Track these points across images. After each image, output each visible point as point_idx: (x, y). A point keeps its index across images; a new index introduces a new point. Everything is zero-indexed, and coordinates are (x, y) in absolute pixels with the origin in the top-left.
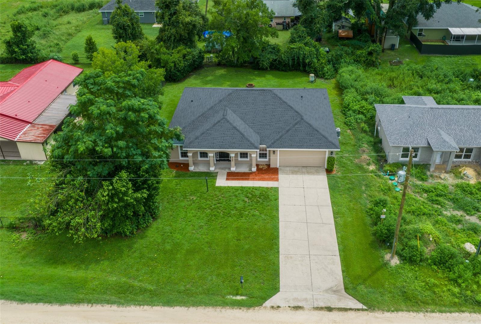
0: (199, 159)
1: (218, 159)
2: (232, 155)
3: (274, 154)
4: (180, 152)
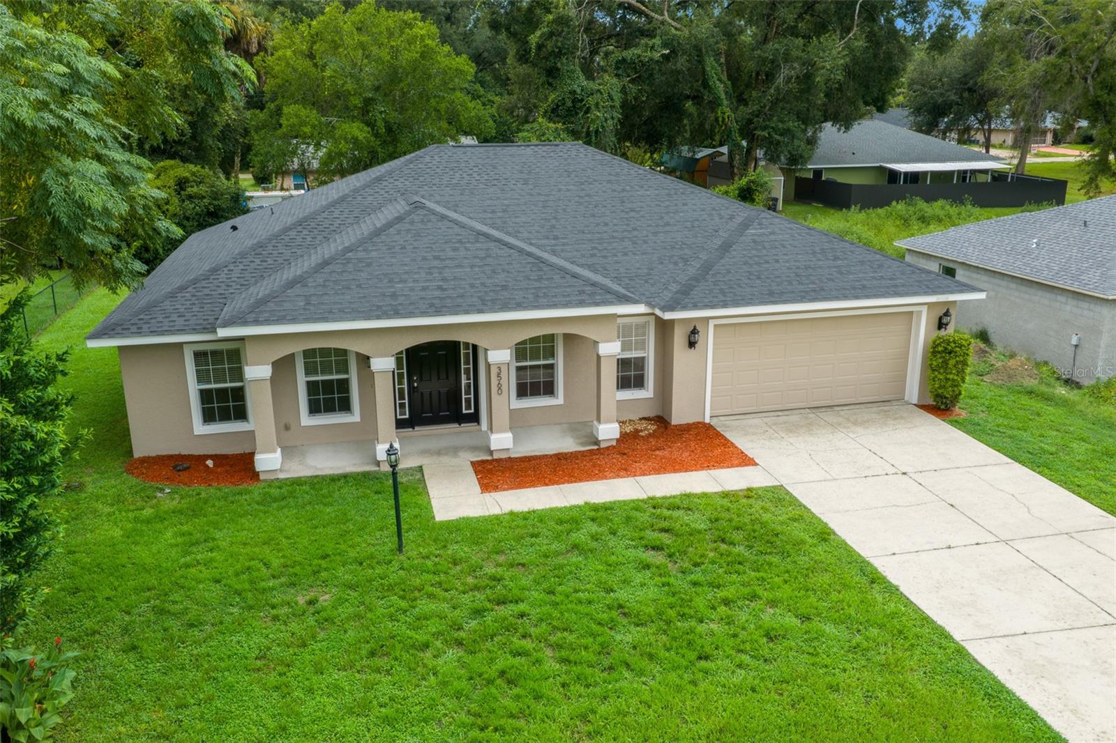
0: (306, 420)
1: (407, 416)
2: (499, 356)
3: (692, 344)
4: (193, 388)
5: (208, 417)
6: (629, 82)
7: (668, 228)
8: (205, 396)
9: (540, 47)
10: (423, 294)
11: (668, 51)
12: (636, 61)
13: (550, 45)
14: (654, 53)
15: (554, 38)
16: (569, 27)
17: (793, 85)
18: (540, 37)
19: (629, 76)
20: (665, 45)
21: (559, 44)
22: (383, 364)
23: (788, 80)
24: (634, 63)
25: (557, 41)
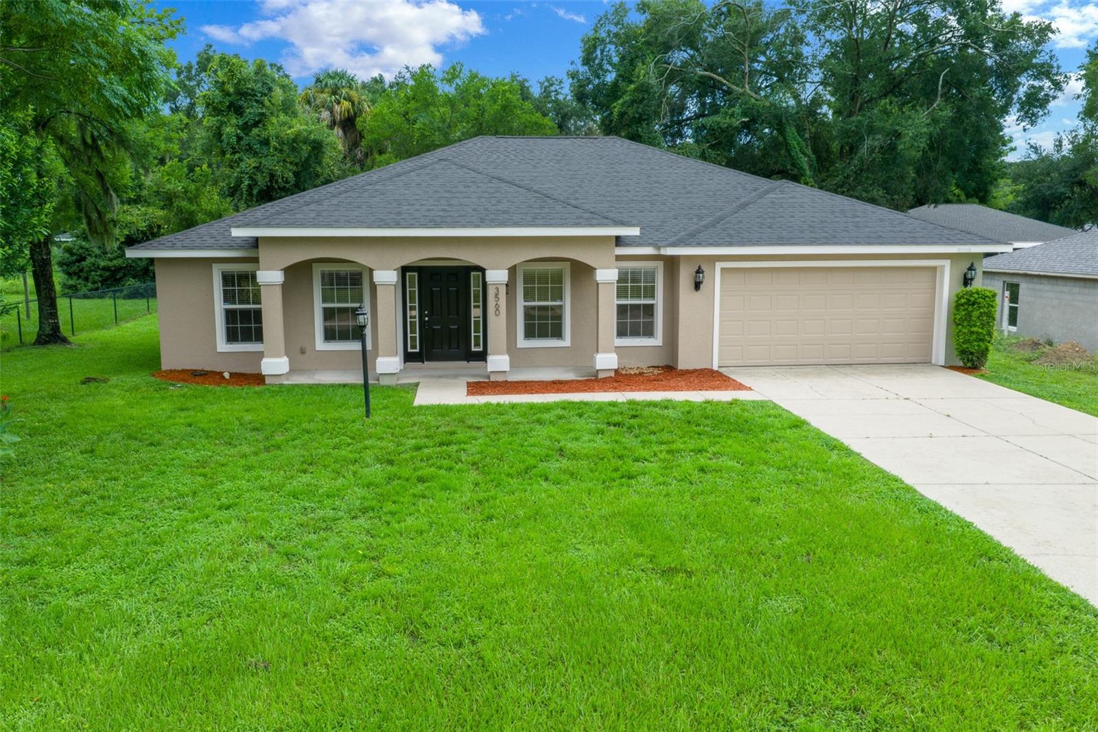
0: (321, 345)
1: (418, 350)
2: (497, 276)
3: (697, 286)
4: (219, 307)
5: (232, 337)
6: (709, 147)
7: (689, 195)
8: (230, 316)
9: (622, 115)
10: (427, 213)
11: (747, 120)
12: (715, 128)
13: (631, 112)
14: (734, 120)
15: (635, 104)
16: (649, 94)
17: (877, 156)
18: (623, 104)
19: (708, 142)
20: (744, 114)
21: (640, 110)
22: (386, 277)
23: (872, 150)
24: (713, 130)
25: (638, 107)
